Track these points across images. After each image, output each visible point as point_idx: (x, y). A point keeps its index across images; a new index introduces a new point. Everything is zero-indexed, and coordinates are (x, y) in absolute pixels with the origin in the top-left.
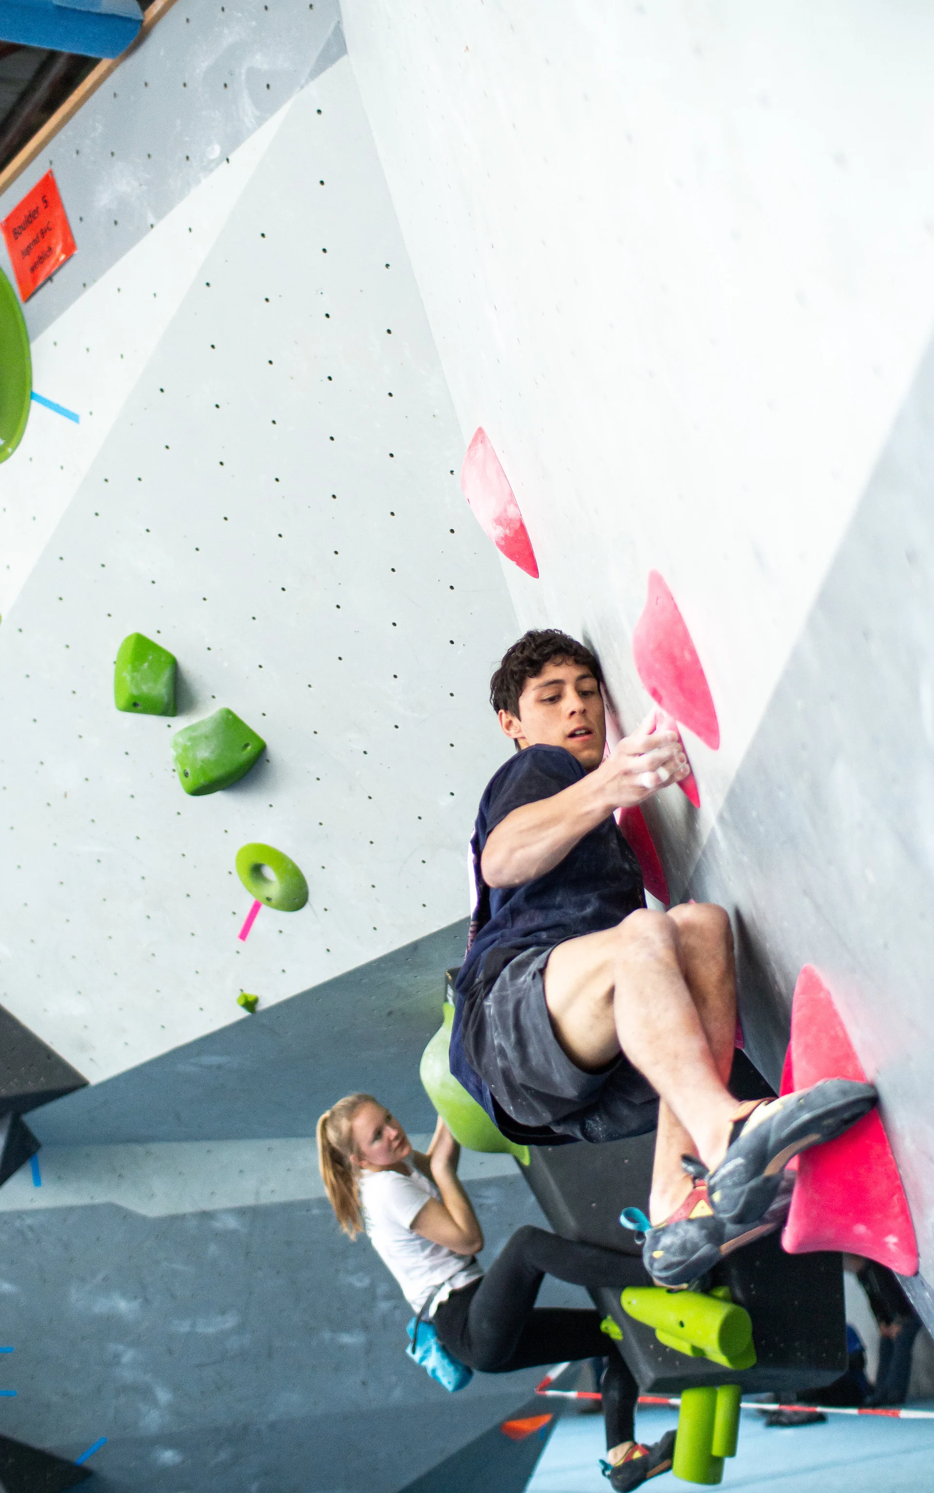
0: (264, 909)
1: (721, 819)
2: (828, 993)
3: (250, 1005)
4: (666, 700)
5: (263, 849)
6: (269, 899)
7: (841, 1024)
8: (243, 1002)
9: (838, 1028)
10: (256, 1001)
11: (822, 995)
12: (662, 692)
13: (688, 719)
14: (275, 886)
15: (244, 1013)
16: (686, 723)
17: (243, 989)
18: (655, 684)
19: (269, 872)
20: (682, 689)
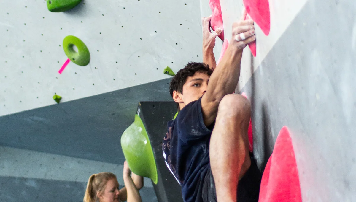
0: (71, 63)
1: (263, 63)
2: (291, 139)
3: (58, 100)
4: (251, 12)
5: (75, 38)
6: (73, 59)
7: (293, 152)
8: (55, 98)
9: (292, 153)
10: (60, 98)
11: (288, 139)
12: (251, 8)
13: (258, 21)
14: (77, 54)
15: (54, 103)
16: (257, 23)
17: (56, 93)
18: (249, 5)
19: (76, 48)
20: (259, 9)
